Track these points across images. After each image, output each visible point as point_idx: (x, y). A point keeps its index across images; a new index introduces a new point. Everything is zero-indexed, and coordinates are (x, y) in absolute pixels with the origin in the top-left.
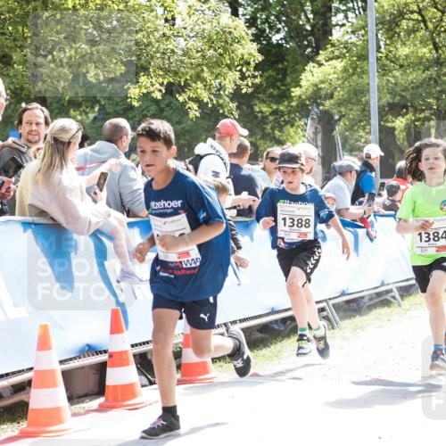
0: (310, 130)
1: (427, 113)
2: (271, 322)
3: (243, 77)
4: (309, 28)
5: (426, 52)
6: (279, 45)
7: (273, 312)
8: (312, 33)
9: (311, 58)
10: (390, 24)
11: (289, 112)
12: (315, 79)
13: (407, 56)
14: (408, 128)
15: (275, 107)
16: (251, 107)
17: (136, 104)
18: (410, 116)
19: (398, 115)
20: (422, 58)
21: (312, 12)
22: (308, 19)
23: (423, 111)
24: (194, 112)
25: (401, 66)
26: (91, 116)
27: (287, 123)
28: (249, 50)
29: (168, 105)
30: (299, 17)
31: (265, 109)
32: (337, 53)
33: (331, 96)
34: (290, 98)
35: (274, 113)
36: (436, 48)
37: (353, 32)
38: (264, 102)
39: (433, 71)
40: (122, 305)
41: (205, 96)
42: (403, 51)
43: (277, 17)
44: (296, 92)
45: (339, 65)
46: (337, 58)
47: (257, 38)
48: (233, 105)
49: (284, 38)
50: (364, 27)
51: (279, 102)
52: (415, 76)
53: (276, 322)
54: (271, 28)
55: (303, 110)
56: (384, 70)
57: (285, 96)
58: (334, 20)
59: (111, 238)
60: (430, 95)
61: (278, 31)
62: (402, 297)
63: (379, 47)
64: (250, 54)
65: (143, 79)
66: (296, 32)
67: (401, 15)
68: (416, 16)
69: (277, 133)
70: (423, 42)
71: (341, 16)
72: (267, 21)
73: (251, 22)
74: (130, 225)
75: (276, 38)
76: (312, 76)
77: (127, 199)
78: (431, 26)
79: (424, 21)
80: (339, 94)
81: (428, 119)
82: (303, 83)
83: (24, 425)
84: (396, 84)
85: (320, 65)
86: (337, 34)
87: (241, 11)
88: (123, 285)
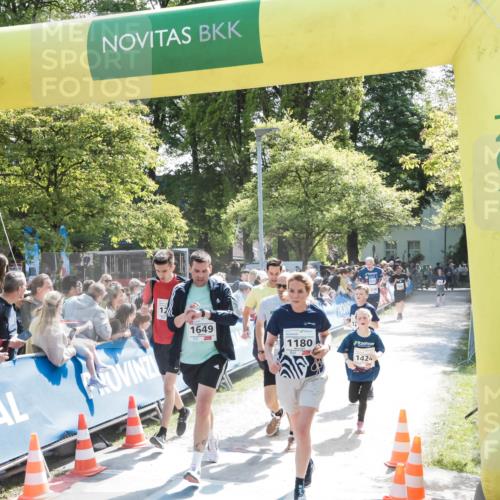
40: (90, 401)
88: (92, 388)
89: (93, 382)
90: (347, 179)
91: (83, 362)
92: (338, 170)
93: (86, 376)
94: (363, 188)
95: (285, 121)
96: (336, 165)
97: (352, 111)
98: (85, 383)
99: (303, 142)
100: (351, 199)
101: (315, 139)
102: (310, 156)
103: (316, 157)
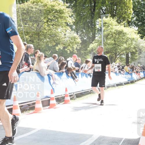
0: (91, 56)
1: (113, 53)
2: (82, 93)
3: (78, 46)
4: (91, 37)
5: (113, 42)
6: (85, 40)
7: (83, 91)
8: (92, 38)
9: (91, 43)
10: (106, 37)
11: (87, 53)
12: (92, 47)
13: (109, 43)
14: (110, 56)
15: (85, 52)
16: (80, 52)
17: (57, 50)
18: (110, 54)
19: (108, 54)
20: (112, 43)
21: (92, 34)
22: (91, 35)
23: (112, 53)
24: (69, 52)
25: (108, 45)
26: (50, 53)
27: (87, 55)
28: (79, 40)
29: (64, 51)
30: (89, 35)
31: (83, 52)
32: (96, 42)
33: (95, 50)
34: (87, 50)
35: (84, 53)
36: (115, 41)
37: (100, 38)
38: (83, 51)
39: (114, 46)
40: (53, 89)
41: (71, 49)
42: (109, 42)
43: (85, 35)
44: (88, 49)
45: (97, 44)
46: (96, 43)
47: (81, 39)
48: (76, 51)
49: (87, 39)
50: (101, 37)
51: (85, 51)
52: (111, 46)
53: (83, 92)
54: (84, 37)
55: (90, 52)
56: (105, 45)
57: (86, 50)
58: (96, 35)
59: (51, 76)
60: (114, 50)
61: (85, 37)
62: (107, 88)
63: (104, 41)
64: (79, 41)
65: (59, 46)
66: (89, 38)
67: (108, 35)
68: (111, 35)
69: (85, 57)
70: (112, 40)
71: (97, 35)
72: (83, 35)
73: (80, 35)
74: (55, 73)
75: (85, 39)
76: (91, 46)
77: (55, 68)
78: (114, 37)
79: (113, 36)
80: (97, 49)
81: (113, 55)
82: (90, 47)
83: (34, 111)
84: (107, 48)
85: (93, 44)
86: (96, 38)
87: (78, 33)
88: (54, 85)
89: (54, 83)
90: (128, 36)
91: (51, 77)
92: (125, 33)
93: (52, 81)
94: (133, 39)
95: (108, 18)
96: (124, 32)
97: (129, 17)
98: (52, 83)
99: (114, 24)
100: (130, 42)
101: (118, 24)
102: (116, 29)
103: (118, 29)
